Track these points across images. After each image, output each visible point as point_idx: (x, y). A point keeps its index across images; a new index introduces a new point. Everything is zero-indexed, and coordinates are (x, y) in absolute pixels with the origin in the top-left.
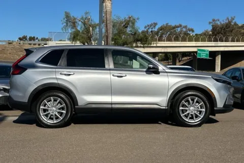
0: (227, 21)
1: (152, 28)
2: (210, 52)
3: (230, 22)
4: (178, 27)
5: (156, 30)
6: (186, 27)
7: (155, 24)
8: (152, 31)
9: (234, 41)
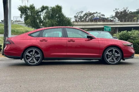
0: (124, 10)
1: (80, 14)
2: (112, 28)
3: (125, 10)
4: (95, 13)
5: (82, 15)
6: (100, 13)
7: (82, 12)
8: (80, 16)
9: (126, 22)
